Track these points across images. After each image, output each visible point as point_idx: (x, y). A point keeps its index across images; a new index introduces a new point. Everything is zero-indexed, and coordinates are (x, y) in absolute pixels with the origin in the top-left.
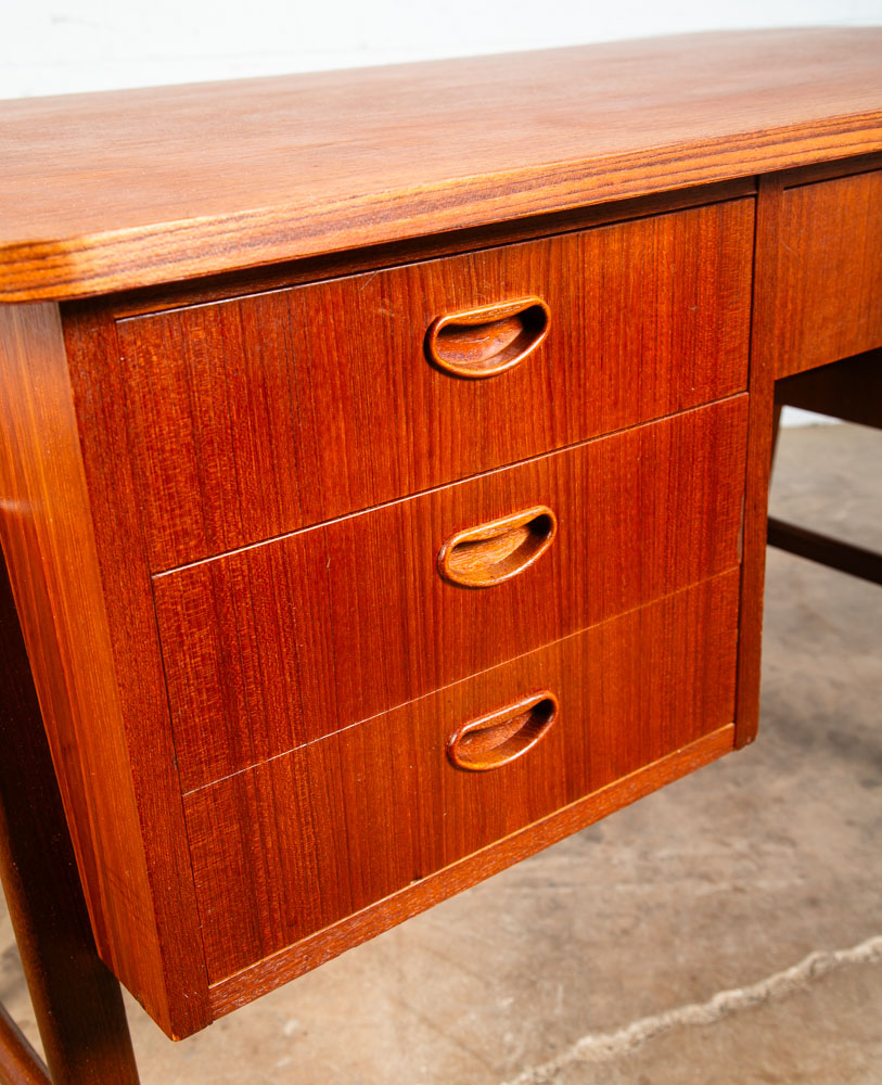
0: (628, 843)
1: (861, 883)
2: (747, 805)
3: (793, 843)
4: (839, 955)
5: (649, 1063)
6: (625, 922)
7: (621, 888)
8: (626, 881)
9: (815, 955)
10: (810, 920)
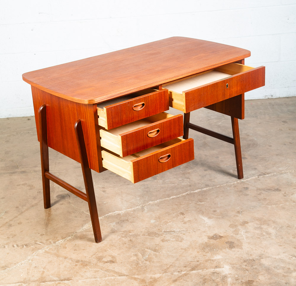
0: (161, 180)
1: (199, 183)
2: (183, 174)
3: (189, 179)
4: (192, 192)
5: (159, 204)
6: (159, 189)
7: (159, 185)
8: (160, 184)
9: (188, 192)
10: (189, 188)
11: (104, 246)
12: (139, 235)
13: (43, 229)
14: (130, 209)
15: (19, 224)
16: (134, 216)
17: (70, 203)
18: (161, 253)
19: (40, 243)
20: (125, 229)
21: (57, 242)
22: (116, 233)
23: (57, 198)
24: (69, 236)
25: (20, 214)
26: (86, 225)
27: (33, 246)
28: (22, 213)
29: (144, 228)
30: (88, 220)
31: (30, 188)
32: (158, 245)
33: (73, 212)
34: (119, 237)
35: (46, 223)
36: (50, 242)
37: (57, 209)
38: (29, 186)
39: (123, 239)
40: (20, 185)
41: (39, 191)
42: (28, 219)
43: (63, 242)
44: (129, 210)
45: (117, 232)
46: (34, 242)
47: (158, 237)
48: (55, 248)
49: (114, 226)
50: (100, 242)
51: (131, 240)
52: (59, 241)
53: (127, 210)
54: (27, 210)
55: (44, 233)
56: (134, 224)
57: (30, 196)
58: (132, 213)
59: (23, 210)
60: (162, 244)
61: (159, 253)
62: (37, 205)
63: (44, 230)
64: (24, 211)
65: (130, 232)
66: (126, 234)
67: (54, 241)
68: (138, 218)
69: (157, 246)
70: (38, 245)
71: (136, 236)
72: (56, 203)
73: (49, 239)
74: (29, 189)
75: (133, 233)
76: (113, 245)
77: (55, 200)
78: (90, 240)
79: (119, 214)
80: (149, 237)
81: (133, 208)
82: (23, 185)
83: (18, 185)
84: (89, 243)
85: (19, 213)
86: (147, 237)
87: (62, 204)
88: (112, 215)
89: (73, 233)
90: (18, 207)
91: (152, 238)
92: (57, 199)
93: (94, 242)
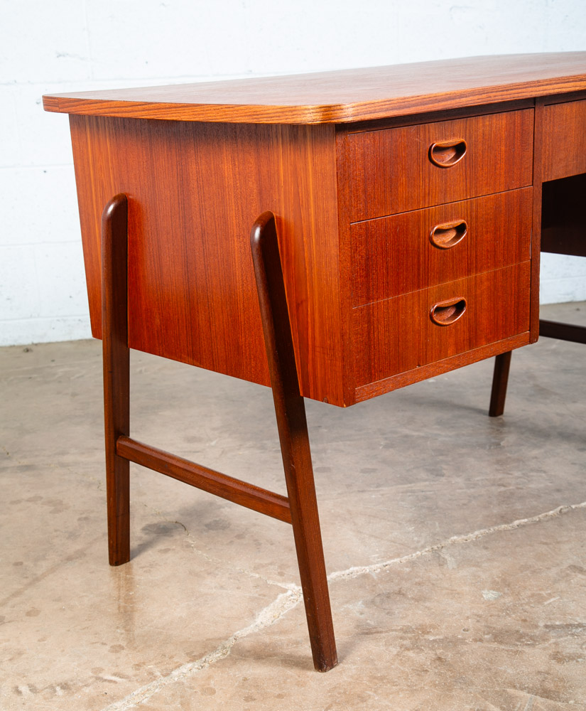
11: (350, 683)
12: (463, 641)
13: (118, 628)
14: (397, 560)
15: (29, 614)
16: (417, 580)
17: (188, 546)
18: (572, 702)
19: (114, 678)
20: (405, 623)
21: (175, 673)
22: (377, 636)
23: (146, 534)
24: (214, 649)
25: (30, 584)
26: (263, 612)
27: (91, 688)
28: (37, 579)
29: (468, 618)
30: (265, 596)
31: (53, 508)
32: (548, 674)
33: (209, 574)
34: (395, 651)
35: (122, 610)
36: (151, 673)
37: (151, 566)
38: (50, 502)
39: (411, 654)
40: (19, 502)
41: (84, 516)
42: (59, 600)
43: (194, 670)
44: (394, 563)
45: (381, 632)
46: (91, 674)
47: (533, 645)
48: (173, 695)
49: (361, 614)
50: (332, 666)
51: (439, 659)
52: (184, 669)
53: (388, 562)
54: (53, 570)
55: (124, 644)
56: (427, 604)
57: (56, 531)
58: (408, 570)
59: (39, 573)
60: (559, 669)
61: (567, 701)
62: (85, 555)
63: (122, 634)
64: (44, 575)
65: (424, 630)
66: (416, 637)
67: (163, 668)
68: (433, 584)
69: (546, 678)
70: (106, 684)
71: (452, 642)
72: (144, 547)
73: (144, 663)
74: (51, 512)
75: (437, 634)
76: (382, 678)
77: (140, 538)
78: (293, 662)
79: (365, 576)
80: (502, 647)
81: (406, 557)
82: (29, 500)
83: (13, 503)
84: (292, 672)
85: (25, 581)
86: (495, 645)
87: (166, 551)
88: (344, 580)
89: (226, 638)
90: (21, 563)
91: (514, 649)
92: (146, 537)
93: (309, 669)
